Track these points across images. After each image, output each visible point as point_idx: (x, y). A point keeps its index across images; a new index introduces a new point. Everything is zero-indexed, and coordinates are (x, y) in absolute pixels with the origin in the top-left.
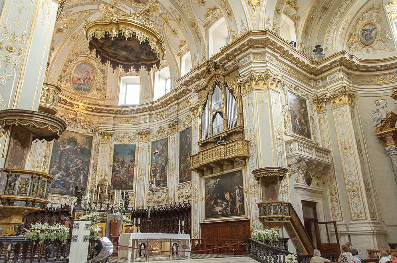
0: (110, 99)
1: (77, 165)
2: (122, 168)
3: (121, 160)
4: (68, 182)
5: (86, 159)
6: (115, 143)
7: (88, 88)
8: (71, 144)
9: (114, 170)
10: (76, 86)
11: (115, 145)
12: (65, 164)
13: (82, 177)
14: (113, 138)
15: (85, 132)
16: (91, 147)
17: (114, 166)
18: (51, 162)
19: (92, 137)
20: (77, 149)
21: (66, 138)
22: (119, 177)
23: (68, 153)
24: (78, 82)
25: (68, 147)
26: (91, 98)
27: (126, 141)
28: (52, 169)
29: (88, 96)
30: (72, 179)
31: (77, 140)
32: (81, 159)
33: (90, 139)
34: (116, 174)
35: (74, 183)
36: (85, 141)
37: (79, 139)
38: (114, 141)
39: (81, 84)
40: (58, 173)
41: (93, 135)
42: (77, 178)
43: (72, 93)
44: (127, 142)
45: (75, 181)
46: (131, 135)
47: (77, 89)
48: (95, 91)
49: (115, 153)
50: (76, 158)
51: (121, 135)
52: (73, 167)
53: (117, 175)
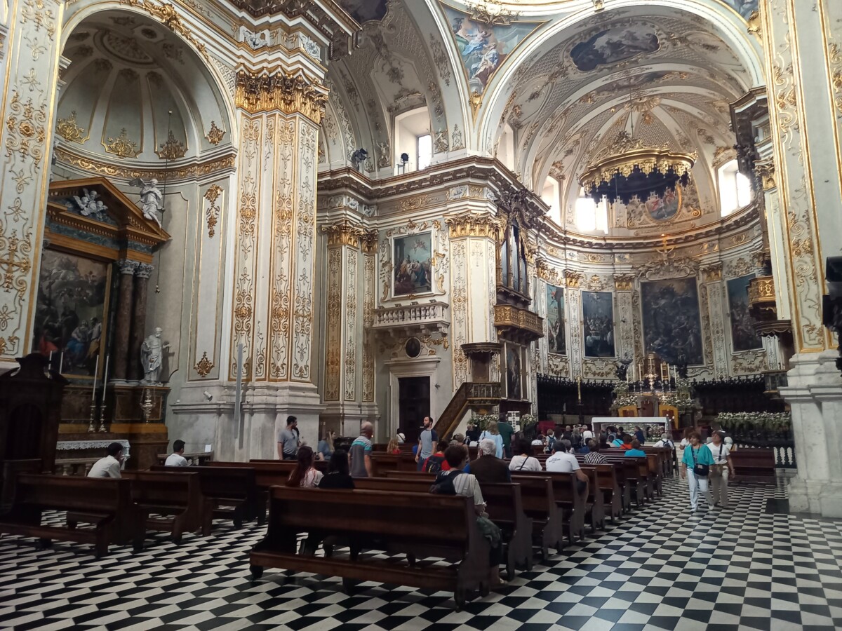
0: (708, 212)
1: (680, 324)
2: (743, 316)
3: (740, 303)
4: (674, 348)
5: (692, 313)
6: (728, 279)
7: (673, 209)
8: (667, 296)
9: (733, 321)
10: (655, 214)
11: (729, 282)
12: (663, 326)
13: (691, 339)
14: (724, 272)
15: (683, 275)
16: (695, 293)
17: (732, 314)
18: (645, 328)
19: (694, 278)
20: (675, 302)
21: (658, 291)
22: (742, 330)
23: (664, 310)
24: (657, 207)
25: (663, 302)
26: (680, 222)
27: (742, 273)
28: (649, 336)
29: (677, 220)
30: (677, 344)
31: (673, 289)
32: (684, 314)
33: (692, 282)
34: (737, 326)
35: (682, 349)
36: (685, 287)
37: (676, 287)
38: (727, 275)
39: (661, 209)
40: (657, 339)
41: (695, 275)
42: (685, 340)
43: (652, 227)
44: (744, 272)
45: (682, 345)
46: (747, 259)
47: (659, 217)
48: (684, 210)
49: (731, 295)
50: (677, 314)
51: (734, 264)
52: (675, 328)
53: (739, 328)
